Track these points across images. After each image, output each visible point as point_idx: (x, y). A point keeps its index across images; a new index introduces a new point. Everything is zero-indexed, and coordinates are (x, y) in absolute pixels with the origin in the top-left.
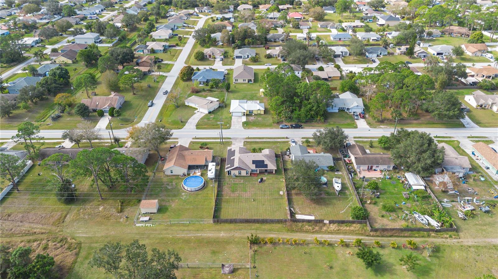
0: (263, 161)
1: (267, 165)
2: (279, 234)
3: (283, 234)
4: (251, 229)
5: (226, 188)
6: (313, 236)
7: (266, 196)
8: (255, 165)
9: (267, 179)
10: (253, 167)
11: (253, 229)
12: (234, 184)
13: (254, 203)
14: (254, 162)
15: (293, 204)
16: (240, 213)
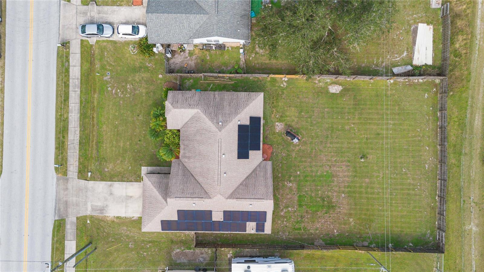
0: (241, 128)
1: (252, 119)
2: (472, 106)
3: (473, 98)
4: (459, 166)
5: (319, 225)
6: (478, 37)
7: (347, 127)
8: (251, 152)
9: (280, 121)
10: (256, 156)
11: (459, 161)
12: (300, 206)
13: (370, 157)
14: (243, 154)
15: (377, 65)
16: (409, 189)
